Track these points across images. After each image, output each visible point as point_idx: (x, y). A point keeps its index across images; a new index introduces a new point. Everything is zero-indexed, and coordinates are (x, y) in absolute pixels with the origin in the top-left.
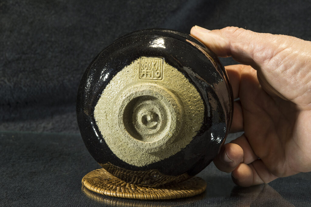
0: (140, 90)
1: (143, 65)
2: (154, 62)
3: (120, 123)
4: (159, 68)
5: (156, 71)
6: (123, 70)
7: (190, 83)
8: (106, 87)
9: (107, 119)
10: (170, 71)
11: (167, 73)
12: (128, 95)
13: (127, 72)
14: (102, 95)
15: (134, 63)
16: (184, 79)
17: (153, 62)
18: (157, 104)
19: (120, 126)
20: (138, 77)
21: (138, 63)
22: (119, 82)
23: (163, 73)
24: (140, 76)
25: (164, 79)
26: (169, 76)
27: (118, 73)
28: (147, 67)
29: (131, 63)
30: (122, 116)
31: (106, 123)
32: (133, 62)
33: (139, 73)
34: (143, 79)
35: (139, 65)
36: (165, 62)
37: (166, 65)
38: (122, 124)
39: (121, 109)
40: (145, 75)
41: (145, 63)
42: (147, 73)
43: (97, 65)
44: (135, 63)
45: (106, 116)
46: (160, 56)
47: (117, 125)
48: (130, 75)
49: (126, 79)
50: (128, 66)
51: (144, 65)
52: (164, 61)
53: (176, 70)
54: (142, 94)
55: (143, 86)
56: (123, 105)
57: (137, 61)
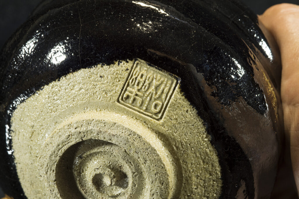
0: (109, 131)
1: (134, 77)
2: (159, 80)
3: (48, 167)
4: (164, 96)
5: (155, 100)
6: (93, 70)
7: (212, 145)
8: (51, 85)
9: (32, 140)
10: (181, 110)
11: (175, 112)
12: (84, 129)
13: (99, 76)
14: (38, 92)
15: (119, 64)
16: (204, 134)
17: (156, 79)
18: (132, 163)
19: (48, 173)
20: (116, 98)
21: (127, 69)
22: (77, 88)
23: (167, 108)
24: (120, 98)
25: (165, 122)
26: (176, 119)
27: (82, 70)
28: (141, 84)
29: (114, 63)
30: (58, 158)
31: (28, 146)
32: (117, 63)
33: (122, 90)
34: (123, 104)
35: (127, 74)
36: (179, 88)
37: (177, 95)
38: (53, 171)
39: (60, 146)
40: (132, 99)
41: (140, 75)
42: (137, 97)
43: (49, 28)
44: (122, 67)
45: (32, 135)
46: (175, 74)
47: (44, 169)
48: (103, 86)
49: (92, 90)
50: (106, 67)
51: (136, 78)
52: (178, 85)
53: (195, 112)
54: (110, 140)
55: (118, 127)
56: (66, 142)
57: (125, 64)
